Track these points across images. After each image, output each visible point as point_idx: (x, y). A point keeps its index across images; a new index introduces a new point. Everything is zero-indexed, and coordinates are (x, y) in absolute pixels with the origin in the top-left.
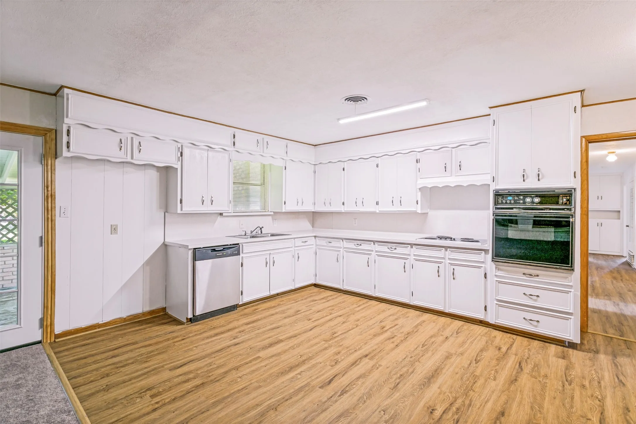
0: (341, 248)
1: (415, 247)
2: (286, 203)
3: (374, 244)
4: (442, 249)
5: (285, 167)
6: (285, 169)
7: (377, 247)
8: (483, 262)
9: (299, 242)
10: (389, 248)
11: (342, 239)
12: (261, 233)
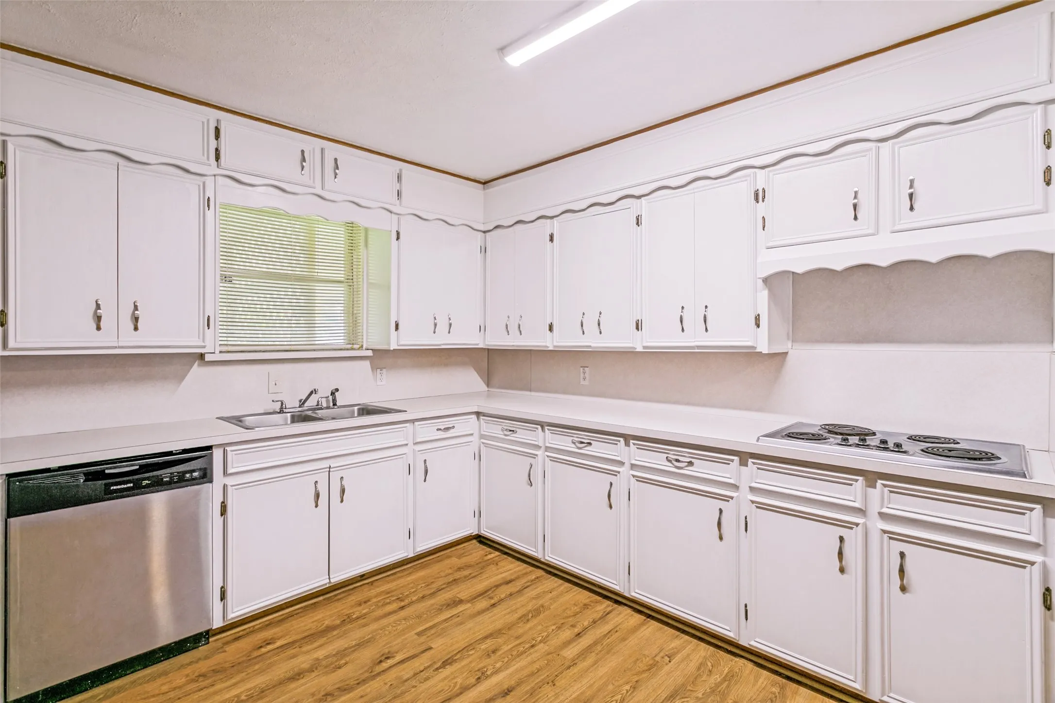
0: (538, 447)
1: (754, 463)
2: (400, 327)
3: (627, 444)
4: (857, 481)
5: (398, 233)
6: (398, 238)
7: (635, 454)
8: (1036, 546)
9: (426, 431)
10: (670, 461)
11: (542, 425)
12: (335, 404)
